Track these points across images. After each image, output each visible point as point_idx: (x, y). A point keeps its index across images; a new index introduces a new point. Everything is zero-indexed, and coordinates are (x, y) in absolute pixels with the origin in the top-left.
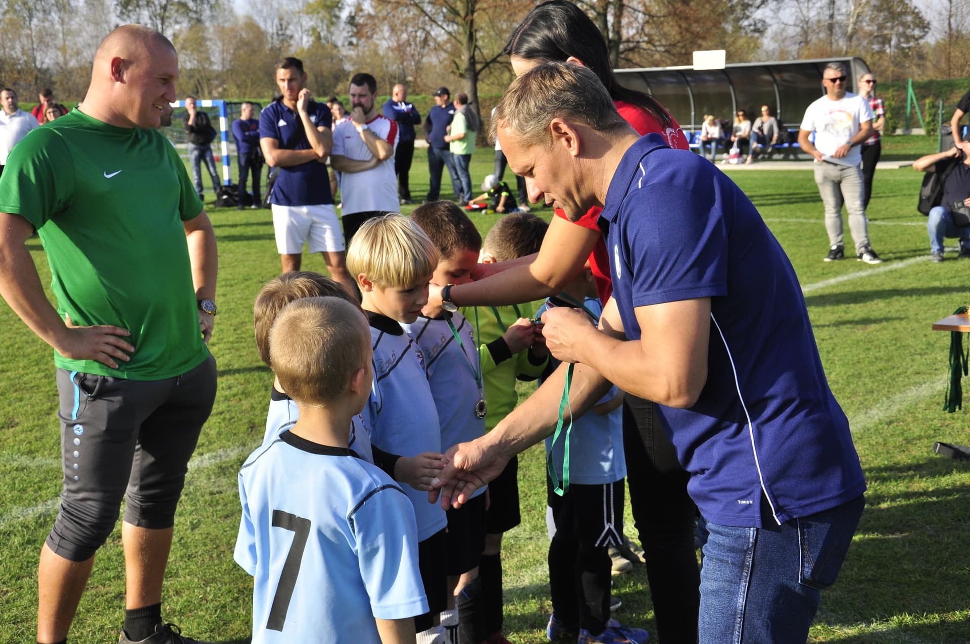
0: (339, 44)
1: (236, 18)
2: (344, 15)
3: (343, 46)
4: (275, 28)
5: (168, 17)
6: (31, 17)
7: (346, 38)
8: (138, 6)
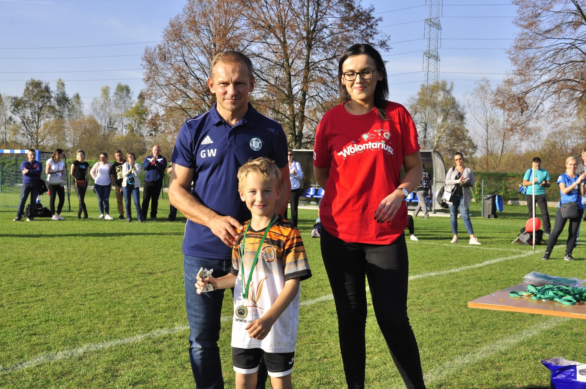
0: (145, 134)
1: (84, 116)
2: (148, 118)
3: (147, 136)
4: (106, 123)
5: (43, 114)
7: (149, 131)
8: (25, 107)
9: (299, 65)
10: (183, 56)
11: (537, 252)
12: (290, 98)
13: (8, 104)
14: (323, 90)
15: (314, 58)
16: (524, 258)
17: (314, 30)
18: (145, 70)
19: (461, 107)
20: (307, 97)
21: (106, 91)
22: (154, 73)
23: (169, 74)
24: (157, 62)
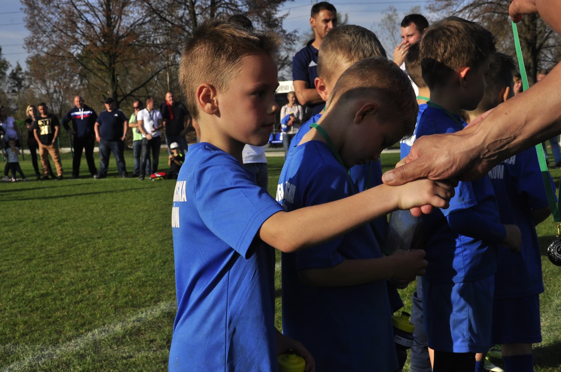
0: (6, 91)
2: (8, 72)
18: (25, 15)
22: (37, 18)
23: (55, 18)
24: (41, 5)
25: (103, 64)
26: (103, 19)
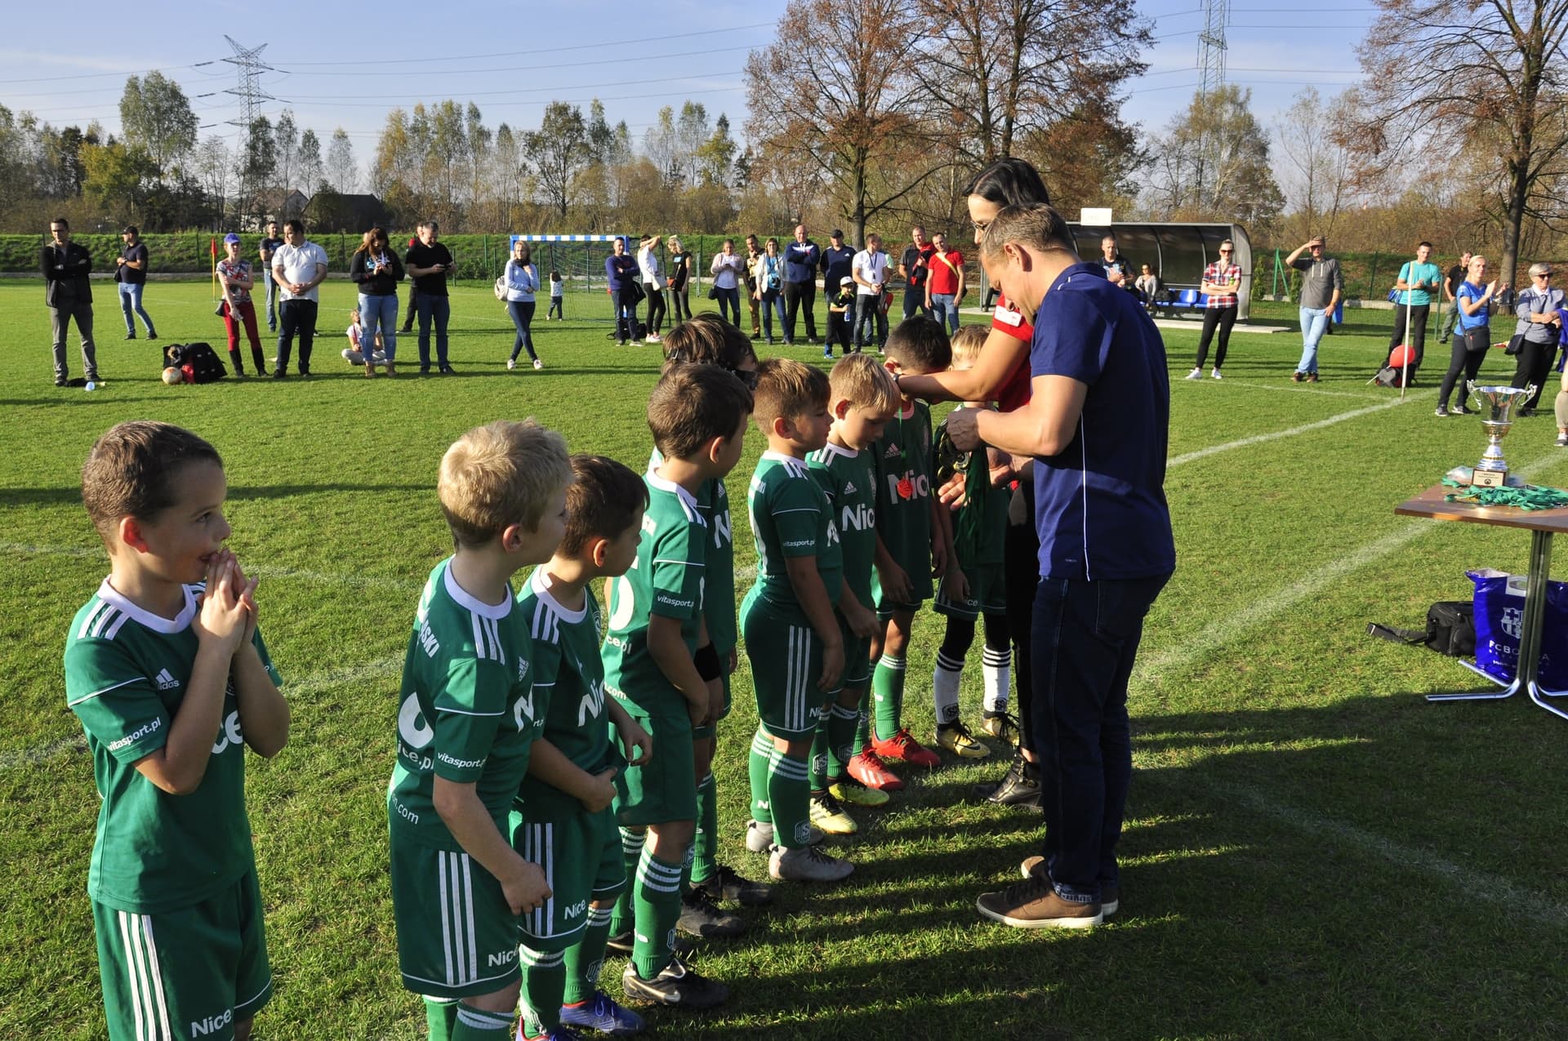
0: (729, 185)
2: (735, 158)
3: (732, 187)
4: (669, 169)
5: (571, 158)
6: (450, 157)
7: (735, 180)
8: (545, 147)
9: (1000, 73)
10: (809, 62)
11: (1408, 399)
12: (986, 129)
13: (520, 144)
14: (1041, 113)
15: (1028, 61)
16: (1389, 410)
17: (1027, 15)
18: (748, 89)
19: (1263, 130)
20: (1014, 126)
21: (666, 116)
22: (763, 92)
23: (788, 94)
24: (769, 75)
25: (849, 161)
26: (854, 94)
